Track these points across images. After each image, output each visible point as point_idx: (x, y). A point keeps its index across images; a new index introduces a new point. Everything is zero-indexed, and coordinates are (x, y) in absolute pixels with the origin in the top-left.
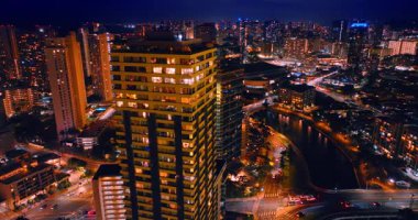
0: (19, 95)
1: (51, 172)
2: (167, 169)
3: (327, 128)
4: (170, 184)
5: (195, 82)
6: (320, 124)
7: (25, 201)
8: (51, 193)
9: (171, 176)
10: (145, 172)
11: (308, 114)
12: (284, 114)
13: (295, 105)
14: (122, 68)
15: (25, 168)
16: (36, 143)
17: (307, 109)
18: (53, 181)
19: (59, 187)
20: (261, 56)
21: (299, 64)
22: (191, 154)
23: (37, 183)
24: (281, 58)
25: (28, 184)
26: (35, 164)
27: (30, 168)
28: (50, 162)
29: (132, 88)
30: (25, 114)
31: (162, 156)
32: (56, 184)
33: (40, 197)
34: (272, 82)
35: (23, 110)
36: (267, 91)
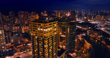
0: (26, 28)
1: (27, 47)
2: (41, 51)
3: (105, 43)
4: (42, 55)
5: (48, 30)
6: (103, 42)
7: (21, 53)
8: (27, 52)
9: (42, 53)
10: (37, 51)
11: (99, 38)
12: (92, 38)
13: (95, 35)
14: (32, 26)
15: (22, 45)
16: (27, 39)
17: (99, 37)
18: (28, 49)
19: (29, 51)
20: (89, 20)
21: (100, 23)
22: (46, 48)
23: (24, 49)
24: (95, 21)
25: (22, 49)
26: (24, 45)
27: (23, 45)
28: (28, 44)
29: (34, 31)
30: (26, 32)
31: (40, 48)
32: (28, 50)
33: (24, 53)
34: (89, 28)
35: (26, 31)
36: (88, 30)
